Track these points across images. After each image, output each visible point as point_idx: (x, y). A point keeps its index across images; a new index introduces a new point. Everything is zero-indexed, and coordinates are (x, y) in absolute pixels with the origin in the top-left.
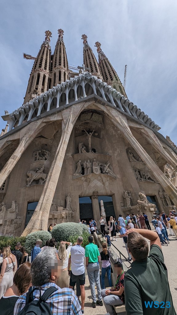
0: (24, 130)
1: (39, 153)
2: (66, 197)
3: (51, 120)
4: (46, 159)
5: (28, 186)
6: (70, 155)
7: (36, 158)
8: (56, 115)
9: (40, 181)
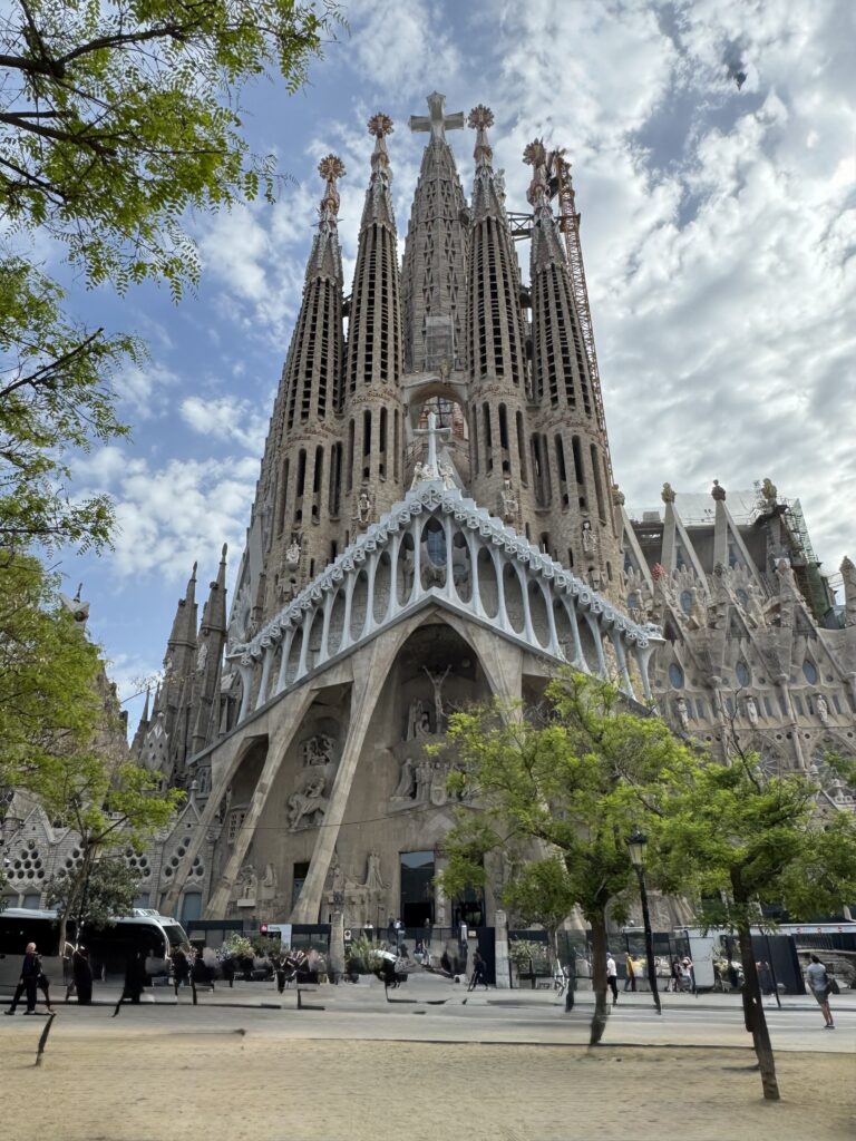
0: (275, 714)
1: (313, 743)
2: (369, 855)
3: (330, 683)
4: (327, 760)
5: (292, 830)
6: (382, 747)
7: (306, 756)
8: (340, 668)
9: (317, 814)
